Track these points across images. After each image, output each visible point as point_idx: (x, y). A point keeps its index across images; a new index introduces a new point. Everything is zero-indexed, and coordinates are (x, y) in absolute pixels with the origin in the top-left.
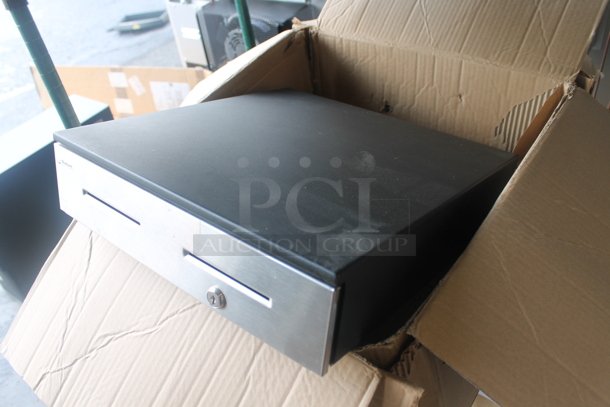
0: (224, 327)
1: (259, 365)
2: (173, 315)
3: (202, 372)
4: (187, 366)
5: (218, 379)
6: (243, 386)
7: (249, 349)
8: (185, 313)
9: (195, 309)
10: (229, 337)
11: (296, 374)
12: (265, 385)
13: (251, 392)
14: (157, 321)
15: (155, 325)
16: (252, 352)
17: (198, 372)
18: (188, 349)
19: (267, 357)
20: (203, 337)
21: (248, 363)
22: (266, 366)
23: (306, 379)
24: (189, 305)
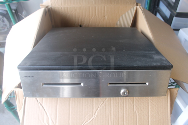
0: (118, 102)
1: (136, 106)
2: (98, 109)
3: (120, 119)
4: (113, 120)
5: (126, 118)
6: (135, 115)
7: (131, 104)
8: (102, 106)
9: (104, 103)
10: (122, 104)
11: (148, 102)
12: (141, 110)
13: (138, 114)
14: (93, 114)
15: (93, 116)
16: (132, 104)
17: (119, 120)
18: (111, 115)
19: (137, 103)
20: (113, 109)
21: (132, 107)
22: (138, 105)
23: (152, 102)
24: (102, 103)
